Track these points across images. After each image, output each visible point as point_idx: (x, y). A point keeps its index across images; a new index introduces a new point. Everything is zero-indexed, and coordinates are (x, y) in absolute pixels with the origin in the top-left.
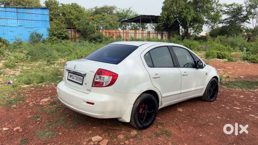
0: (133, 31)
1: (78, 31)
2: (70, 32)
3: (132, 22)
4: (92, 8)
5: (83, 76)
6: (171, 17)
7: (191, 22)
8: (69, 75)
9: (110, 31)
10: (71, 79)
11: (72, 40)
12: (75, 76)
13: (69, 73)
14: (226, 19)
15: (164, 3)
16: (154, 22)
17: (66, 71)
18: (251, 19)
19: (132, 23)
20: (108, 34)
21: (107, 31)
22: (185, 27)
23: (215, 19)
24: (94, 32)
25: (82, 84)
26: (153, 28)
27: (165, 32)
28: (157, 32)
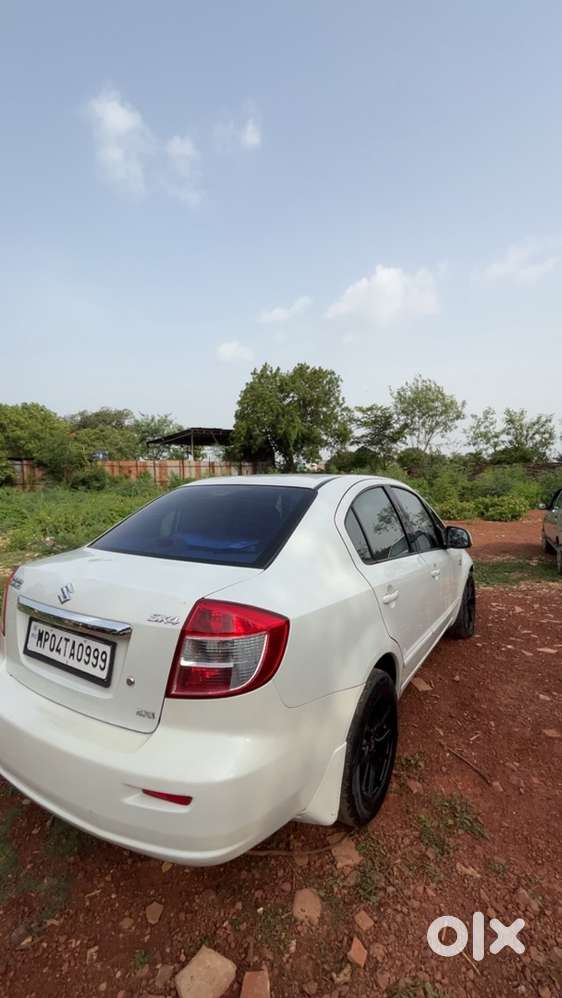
0: (177, 463)
1: (41, 464)
2: (18, 468)
3: (170, 443)
4: (74, 413)
5: (111, 638)
6: (255, 433)
7: (296, 442)
8: (32, 631)
9: (122, 463)
10: (46, 652)
11: (24, 488)
12: (67, 640)
13: (34, 623)
14: (363, 436)
15: (240, 403)
16: (221, 443)
17: (18, 612)
18: (408, 437)
19: (173, 446)
20: (116, 469)
21: (115, 463)
22: (287, 454)
23: (343, 436)
24: (82, 466)
25: (105, 683)
26: (219, 456)
27: (247, 464)
28: (228, 463)
